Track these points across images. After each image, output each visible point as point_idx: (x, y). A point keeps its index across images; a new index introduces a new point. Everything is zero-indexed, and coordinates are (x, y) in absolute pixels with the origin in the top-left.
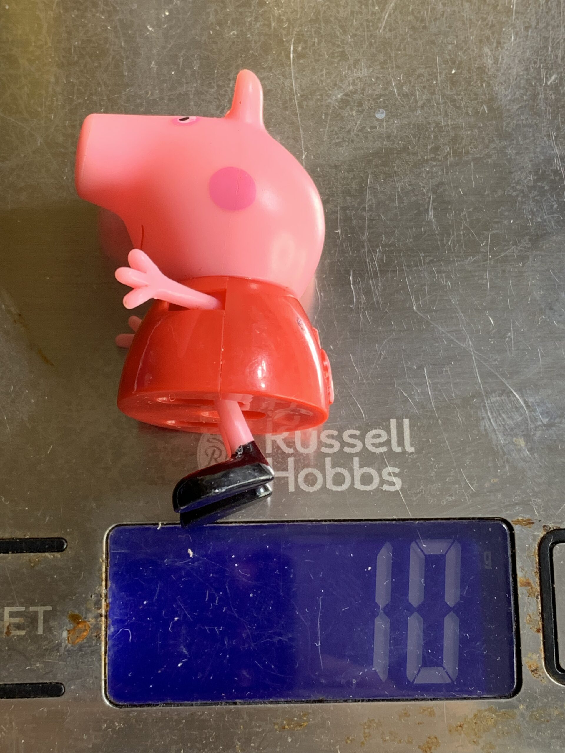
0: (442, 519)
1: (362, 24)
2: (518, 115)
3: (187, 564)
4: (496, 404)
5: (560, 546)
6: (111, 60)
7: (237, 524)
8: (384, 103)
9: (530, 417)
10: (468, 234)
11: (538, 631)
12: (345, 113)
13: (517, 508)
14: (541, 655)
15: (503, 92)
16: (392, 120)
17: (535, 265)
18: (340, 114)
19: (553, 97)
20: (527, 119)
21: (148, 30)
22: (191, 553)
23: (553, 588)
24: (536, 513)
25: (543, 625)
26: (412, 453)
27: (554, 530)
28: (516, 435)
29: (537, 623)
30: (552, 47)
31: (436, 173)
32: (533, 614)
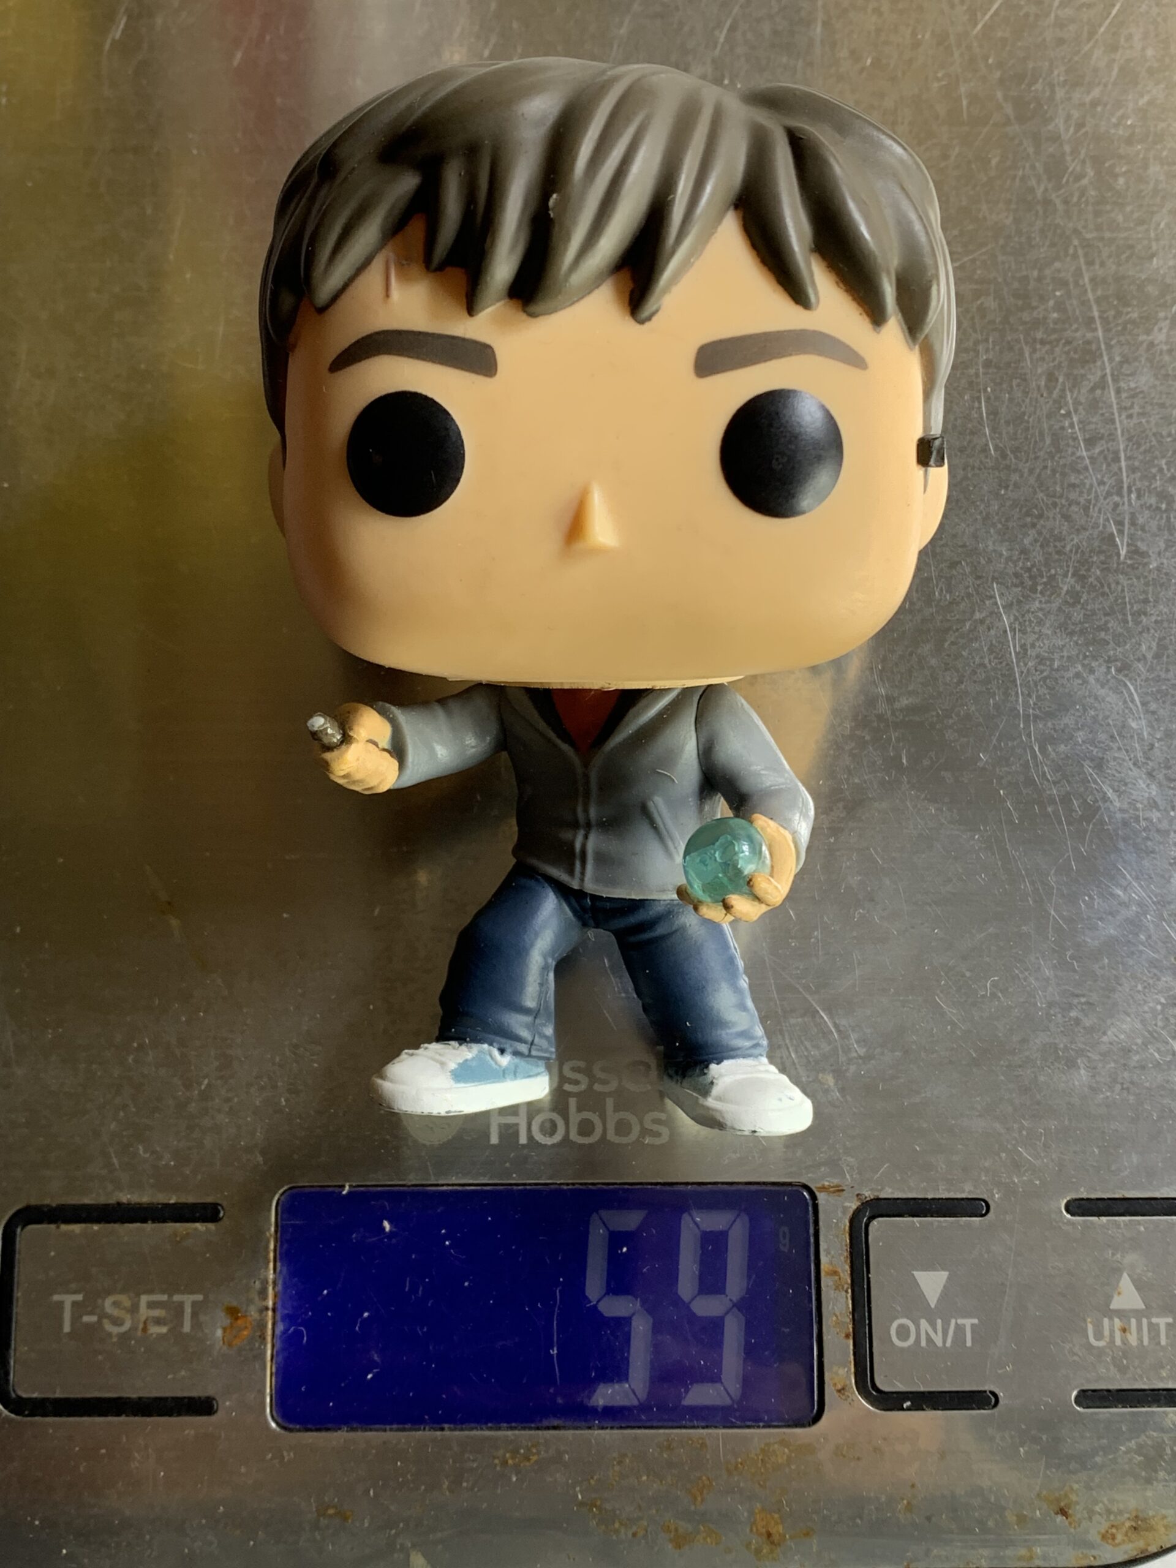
0: (723, 1183)
3: (380, 1241)
4: (798, 1030)
5: (878, 1222)
7: (450, 1188)
9: (842, 1046)
11: (847, 1336)
13: (823, 1169)
14: (849, 1369)
17: (851, 841)
22: (387, 1225)
23: (868, 1279)
24: (848, 1176)
25: (853, 1328)
27: (871, 1200)
28: (824, 1070)
29: (846, 1325)
32: (841, 1314)
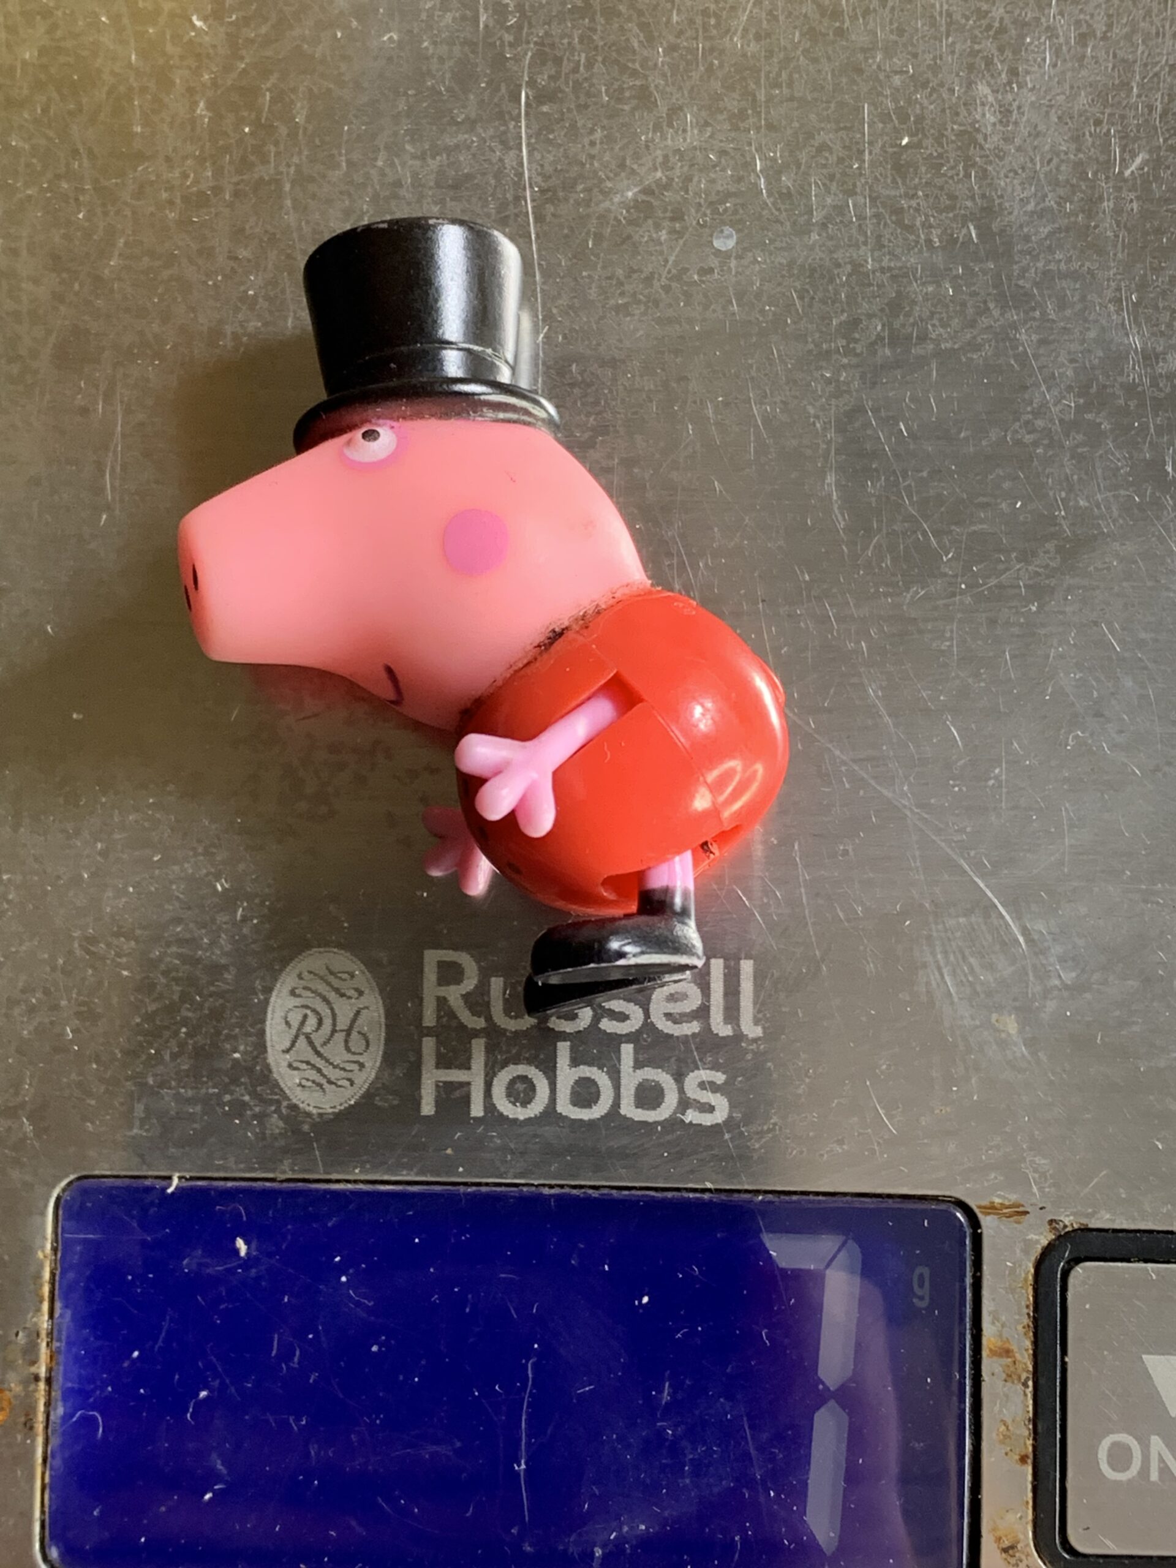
0: (817, 1194)
1: (691, 22)
2: (1049, 248)
3: (231, 1271)
4: (958, 934)
5: (1084, 1270)
6: (104, 96)
7: (350, 1186)
8: (736, 212)
9: (1034, 966)
10: (915, 532)
11: (1023, 1459)
12: (642, 234)
13: (993, 1176)
14: (1025, 1514)
15: (1019, 193)
16: (750, 254)
17: (1067, 609)
18: (629, 237)
19: (1135, 205)
20: (1069, 260)
21: (193, 26)
22: (241, 1245)
23: (1064, 1363)
24: (1035, 1189)
25: (1034, 1447)
26: (755, 1040)
27: (1074, 1231)
28: (999, 1008)
29: (1022, 1441)
30: (1141, 86)
31: (848, 384)
32: (1014, 1421)
